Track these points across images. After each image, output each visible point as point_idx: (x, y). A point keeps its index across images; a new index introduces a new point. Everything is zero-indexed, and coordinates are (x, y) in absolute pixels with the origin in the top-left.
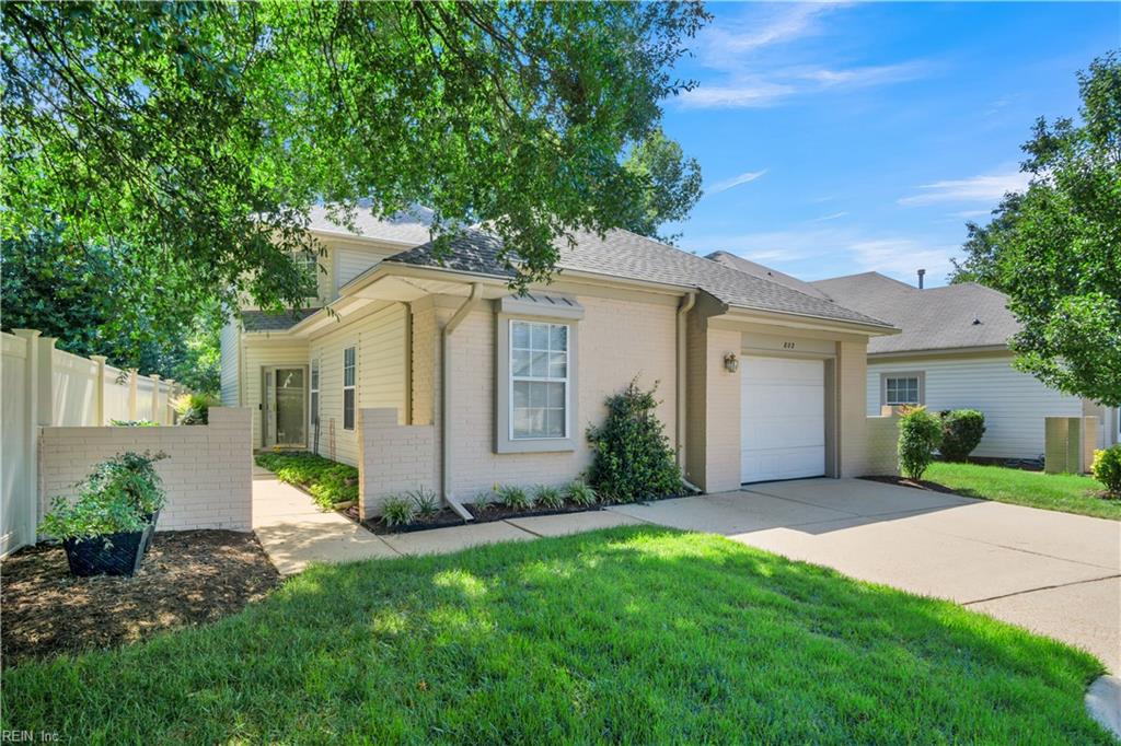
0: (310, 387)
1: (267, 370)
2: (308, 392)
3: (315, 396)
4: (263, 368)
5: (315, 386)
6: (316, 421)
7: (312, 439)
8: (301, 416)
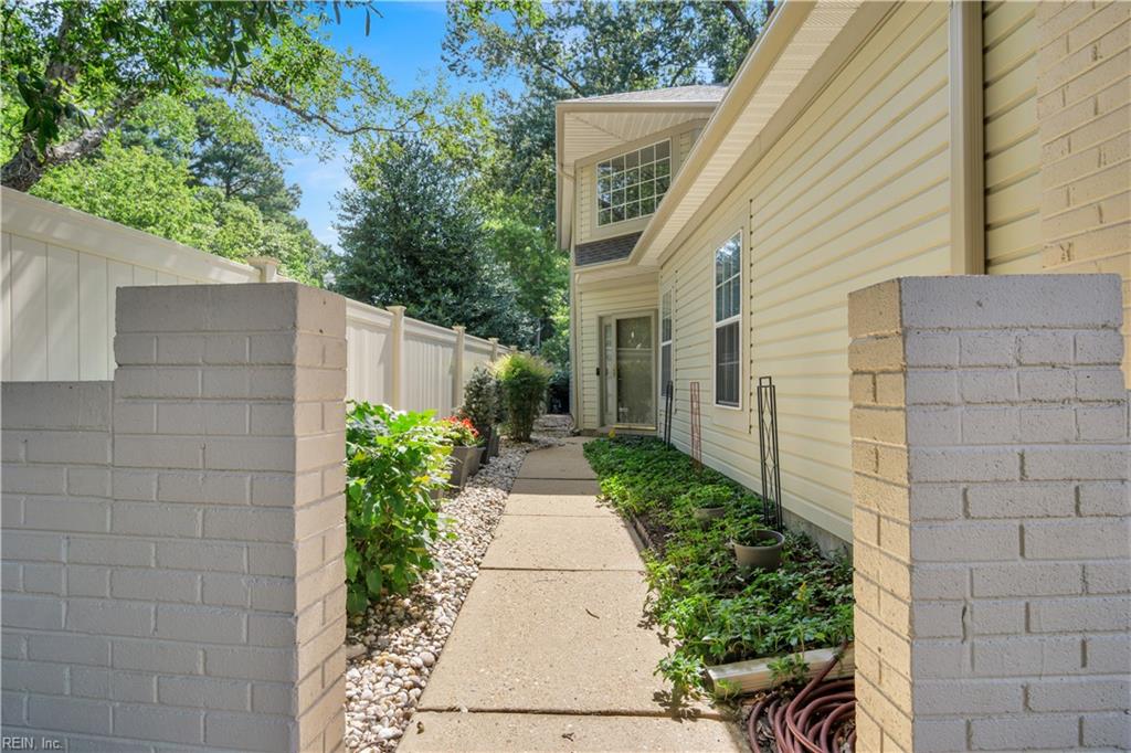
0: (660, 339)
1: (606, 322)
2: (657, 347)
3: (667, 350)
4: (601, 319)
5: (667, 336)
6: (669, 391)
7: (662, 419)
8: (650, 385)
